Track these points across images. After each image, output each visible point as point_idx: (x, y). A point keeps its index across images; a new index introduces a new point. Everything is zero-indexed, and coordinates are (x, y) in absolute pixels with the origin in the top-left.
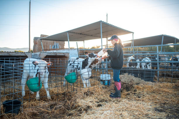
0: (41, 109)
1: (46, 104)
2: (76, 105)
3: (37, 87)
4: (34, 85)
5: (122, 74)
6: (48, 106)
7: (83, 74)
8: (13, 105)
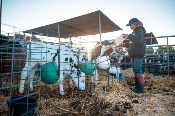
0: (63, 109)
1: (66, 102)
2: (106, 103)
3: (56, 76)
4: (51, 73)
5: (126, 69)
6: (69, 105)
7: (101, 63)
8: (28, 103)
